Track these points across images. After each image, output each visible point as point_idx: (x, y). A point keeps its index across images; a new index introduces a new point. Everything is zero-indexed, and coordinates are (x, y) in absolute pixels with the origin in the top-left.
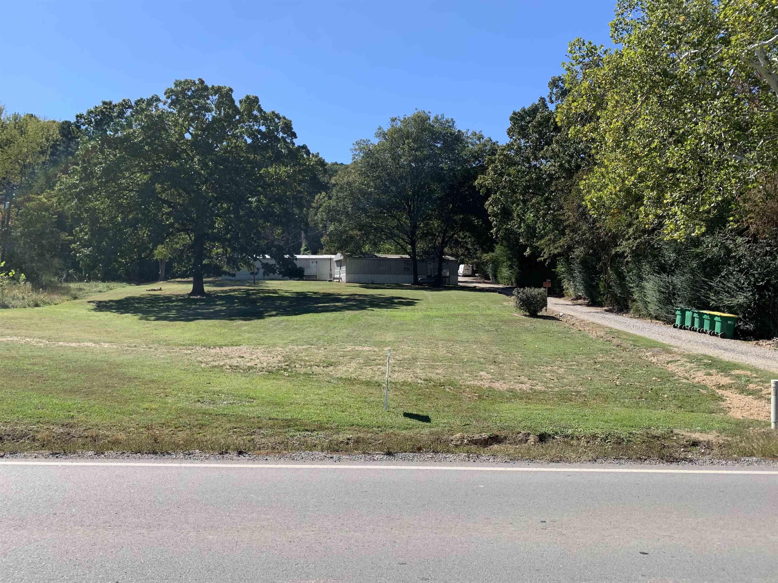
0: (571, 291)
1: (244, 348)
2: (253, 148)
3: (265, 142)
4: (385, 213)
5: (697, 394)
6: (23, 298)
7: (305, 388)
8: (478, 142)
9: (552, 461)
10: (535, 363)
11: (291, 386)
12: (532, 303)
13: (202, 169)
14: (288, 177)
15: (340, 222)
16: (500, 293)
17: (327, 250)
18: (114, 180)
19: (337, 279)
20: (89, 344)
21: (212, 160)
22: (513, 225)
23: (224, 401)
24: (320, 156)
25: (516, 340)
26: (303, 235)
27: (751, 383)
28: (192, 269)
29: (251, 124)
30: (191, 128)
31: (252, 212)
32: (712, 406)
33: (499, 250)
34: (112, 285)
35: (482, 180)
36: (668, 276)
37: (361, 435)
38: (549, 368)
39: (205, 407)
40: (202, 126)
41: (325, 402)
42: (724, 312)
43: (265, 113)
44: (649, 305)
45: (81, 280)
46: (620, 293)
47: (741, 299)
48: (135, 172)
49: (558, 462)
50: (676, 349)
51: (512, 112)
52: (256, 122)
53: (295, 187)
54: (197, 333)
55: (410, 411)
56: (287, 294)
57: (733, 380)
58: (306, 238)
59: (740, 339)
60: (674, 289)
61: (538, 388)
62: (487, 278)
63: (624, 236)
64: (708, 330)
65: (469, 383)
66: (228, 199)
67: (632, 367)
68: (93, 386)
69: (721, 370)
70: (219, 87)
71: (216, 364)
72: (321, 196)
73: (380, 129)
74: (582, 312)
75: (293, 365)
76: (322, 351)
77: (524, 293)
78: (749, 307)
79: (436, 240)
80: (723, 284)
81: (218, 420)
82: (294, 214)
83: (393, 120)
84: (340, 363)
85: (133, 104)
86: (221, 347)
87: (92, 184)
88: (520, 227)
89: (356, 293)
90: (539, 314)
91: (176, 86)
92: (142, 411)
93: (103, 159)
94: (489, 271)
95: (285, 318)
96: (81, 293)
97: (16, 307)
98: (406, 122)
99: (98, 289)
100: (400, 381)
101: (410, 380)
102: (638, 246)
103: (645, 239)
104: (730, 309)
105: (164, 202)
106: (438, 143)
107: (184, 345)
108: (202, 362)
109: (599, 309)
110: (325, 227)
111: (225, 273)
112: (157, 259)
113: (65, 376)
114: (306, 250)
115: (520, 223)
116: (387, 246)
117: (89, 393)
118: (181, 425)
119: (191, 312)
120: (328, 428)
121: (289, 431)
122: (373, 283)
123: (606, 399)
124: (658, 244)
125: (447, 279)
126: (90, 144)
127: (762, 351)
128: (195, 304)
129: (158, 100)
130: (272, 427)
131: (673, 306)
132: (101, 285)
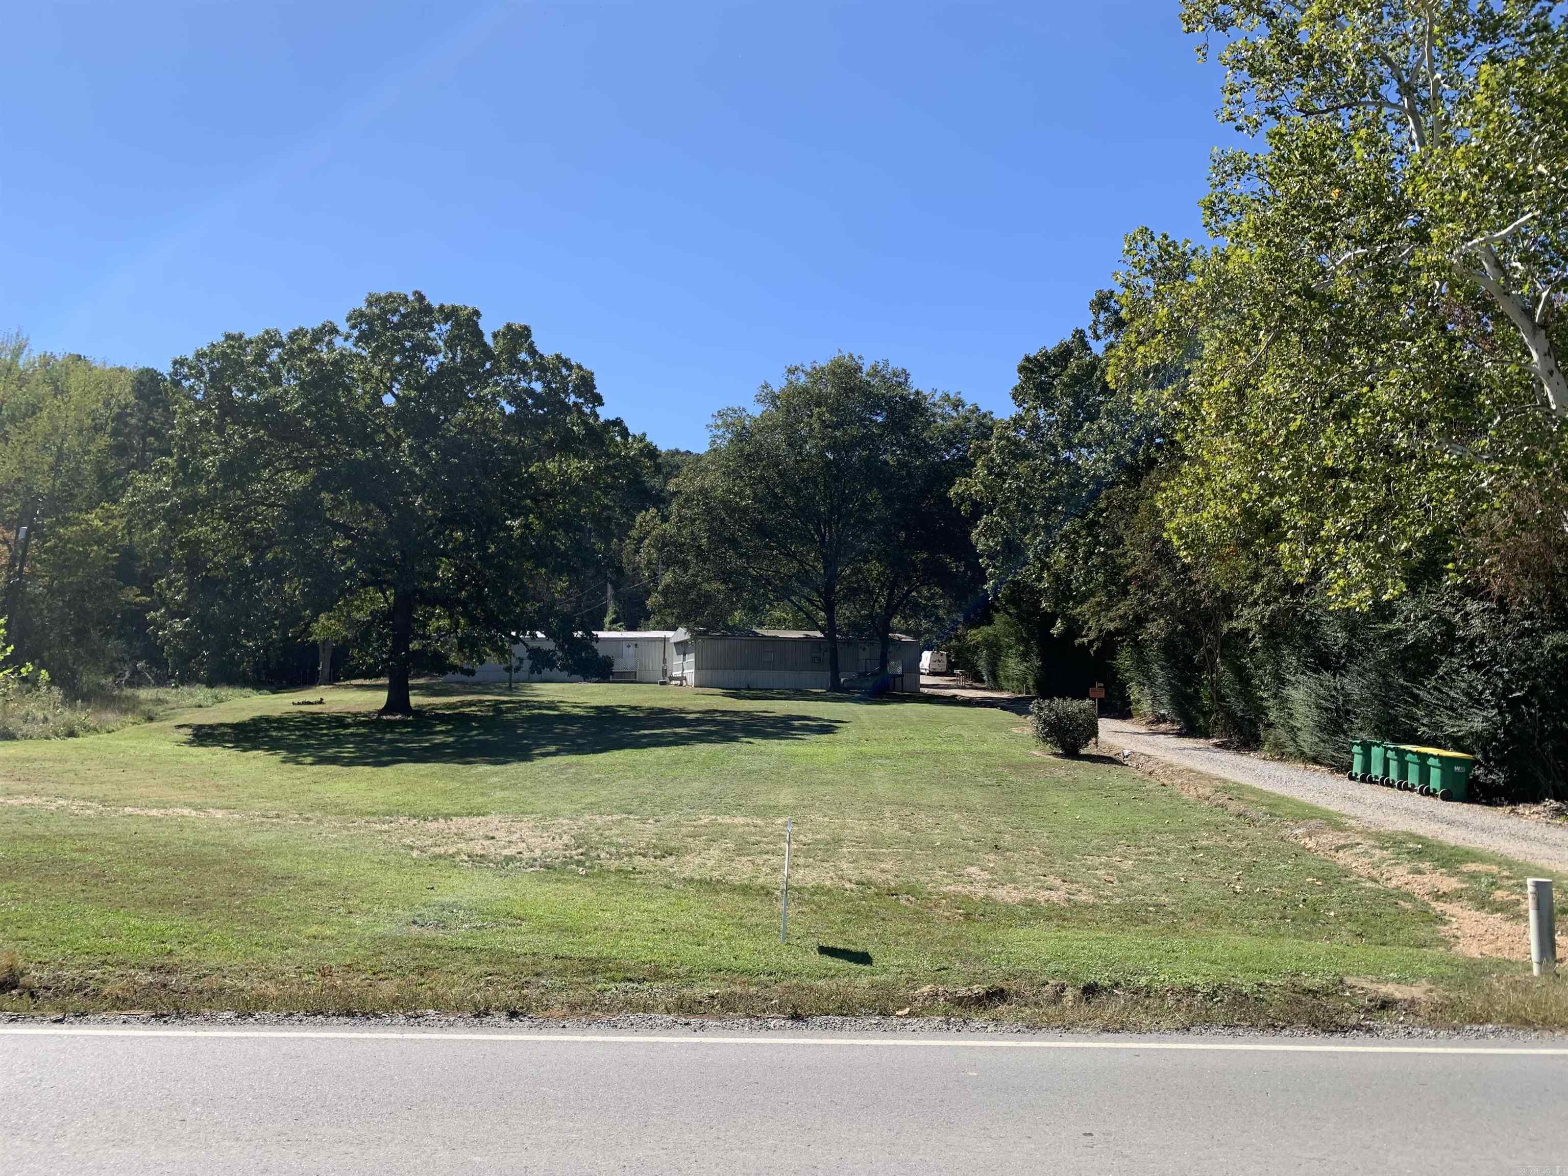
0: (1146, 706)
1: (494, 820)
2: (514, 423)
3: (540, 412)
4: (772, 549)
5: (1393, 911)
6: (46, 720)
7: (621, 898)
8: (955, 414)
9: (1106, 1030)
10: (1075, 850)
11: (594, 895)
12: (1068, 730)
13: (416, 464)
14: (584, 479)
15: (685, 565)
16: (1004, 708)
17: (658, 623)
18: (240, 485)
19: (676, 679)
20: (186, 812)
21: (435, 447)
22: (1026, 573)
23: (463, 922)
24: (648, 439)
25: (1039, 803)
26: (610, 591)
27: (1499, 888)
28: (387, 660)
29: (515, 378)
30: (397, 385)
31: (513, 547)
32: (1423, 933)
33: (1000, 619)
34: (223, 692)
35: (963, 488)
36: (1334, 676)
37: (738, 989)
38: (1104, 859)
39: (428, 934)
40: (418, 382)
41: (661, 926)
42: (1445, 748)
43: (542, 357)
44: (1299, 733)
45: (161, 682)
46: (1242, 711)
47: (1477, 723)
48: (283, 470)
49: (1117, 1031)
50: (1353, 822)
51: (1023, 357)
52: (525, 373)
53: (598, 498)
54: (398, 790)
55: (831, 944)
56: (576, 711)
57: (1464, 882)
58: (616, 597)
59: (1478, 803)
60: (1346, 702)
61: (1082, 898)
62: (977, 677)
63: (1245, 598)
64: (1416, 784)
65: (944, 889)
66: (463, 522)
67: (1267, 857)
68: (204, 893)
69: (1440, 863)
70: (453, 307)
71: (437, 850)
72: (646, 516)
73: (766, 386)
74: (1167, 749)
75: (593, 854)
76: (650, 826)
77: (1051, 710)
78: (1494, 737)
79: (876, 601)
80: (1441, 692)
81: (455, 958)
82: (594, 551)
83: (791, 371)
84: (688, 850)
85: (285, 339)
86: (447, 817)
87: (196, 493)
88: (1040, 579)
89: (715, 707)
90: (1083, 751)
91: (370, 304)
92: (306, 942)
93: (220, 443)
94: (982, 665)
95: (574, 758)
96: (160, 708)
97: (31, 738)
98: (817, 375)
99: (195, 701)
100: (809, 886)
101: (828, 883)
102: (1272, 617)
103: (1286, 603)
104: (1457, 743)
105: (337, 526)
106: (877, 415)
107: (374, 814)
108: (412, 848)
109: (1202, 743)
110: (654, 578)
111: (454, 668)
112: (315, 641)
113: (148, 874)
114: (614, 622)
115: (1042, 569)
116: (777, 614)
117: (197, 908)
118: (383, 968)
119: (383, 747)
120: (671, 976)
121: (594, 980)
122: (749, 689)
123: (1214, 919)
124: (1312, 614)
125: (898, 680)
126: (197, 416)
127: (1522, 826)
128: (392, 732)
129: (334, 331)
130: (560, 973)
131: (1347, 736)
132: (202, 693)
